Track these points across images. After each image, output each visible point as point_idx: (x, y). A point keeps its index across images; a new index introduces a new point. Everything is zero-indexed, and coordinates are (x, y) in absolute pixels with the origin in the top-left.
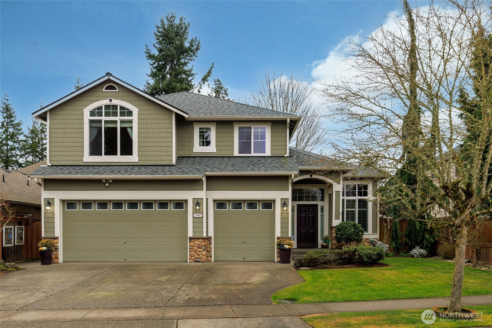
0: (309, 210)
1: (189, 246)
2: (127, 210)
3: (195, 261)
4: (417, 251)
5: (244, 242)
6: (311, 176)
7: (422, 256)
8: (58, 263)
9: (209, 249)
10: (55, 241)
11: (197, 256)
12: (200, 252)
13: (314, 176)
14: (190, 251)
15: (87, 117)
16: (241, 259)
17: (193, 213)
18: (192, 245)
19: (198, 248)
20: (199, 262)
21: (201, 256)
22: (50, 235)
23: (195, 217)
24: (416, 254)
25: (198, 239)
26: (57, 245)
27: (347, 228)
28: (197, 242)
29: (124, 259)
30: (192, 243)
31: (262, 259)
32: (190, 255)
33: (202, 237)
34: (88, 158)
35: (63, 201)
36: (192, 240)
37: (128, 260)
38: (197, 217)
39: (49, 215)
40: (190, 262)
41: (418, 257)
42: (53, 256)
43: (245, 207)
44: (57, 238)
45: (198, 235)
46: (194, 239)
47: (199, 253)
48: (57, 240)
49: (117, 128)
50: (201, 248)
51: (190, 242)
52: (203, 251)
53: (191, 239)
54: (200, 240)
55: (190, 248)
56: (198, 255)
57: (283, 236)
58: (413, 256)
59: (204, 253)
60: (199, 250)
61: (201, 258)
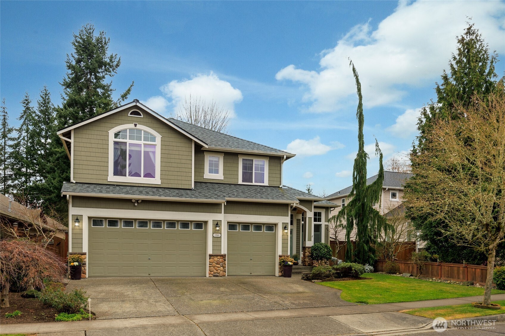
1: (209, 262)
2: (151, 228)
3: (214, 276)
5: (251, 259)
7: (371, 271)
8: (85, 278)
10: (83, 256)
11: (216, 271)
12: (218, 267)
14: (209, 267)
15: (112, 139)
16: (248, 274)
17: (213, 234)
18: (212, 262)
19: (217, 264)
20: (217, 276)
22: (77, 251)
24: (367, 270)
25: (217, 256)
26: (85, 260)
27: (322, 249)
28: (216, 259)
29: (148, 274)
30: (211, 259)
31: (266, 274)
32: (210, 270)
33: (221, 255)
34: (112, 178)
36: (212, 257)
37: (152, 275)
38: (216, 236)
39: (78, 231)
40: (209, 277)
43: (252, 229)
44: (85, 254)
45: (216, 253)
46: (214, 256)
47: (217, 269)
48: (85, 255)
49: (141, 151)
50: (219, 264)
51: (210, 259)
52: (221, 267)
53: (210, 256)
54: (219, 257)
55: (210, 264)
57: (284, 254)
60: (217, 265)
61: (219, 273)
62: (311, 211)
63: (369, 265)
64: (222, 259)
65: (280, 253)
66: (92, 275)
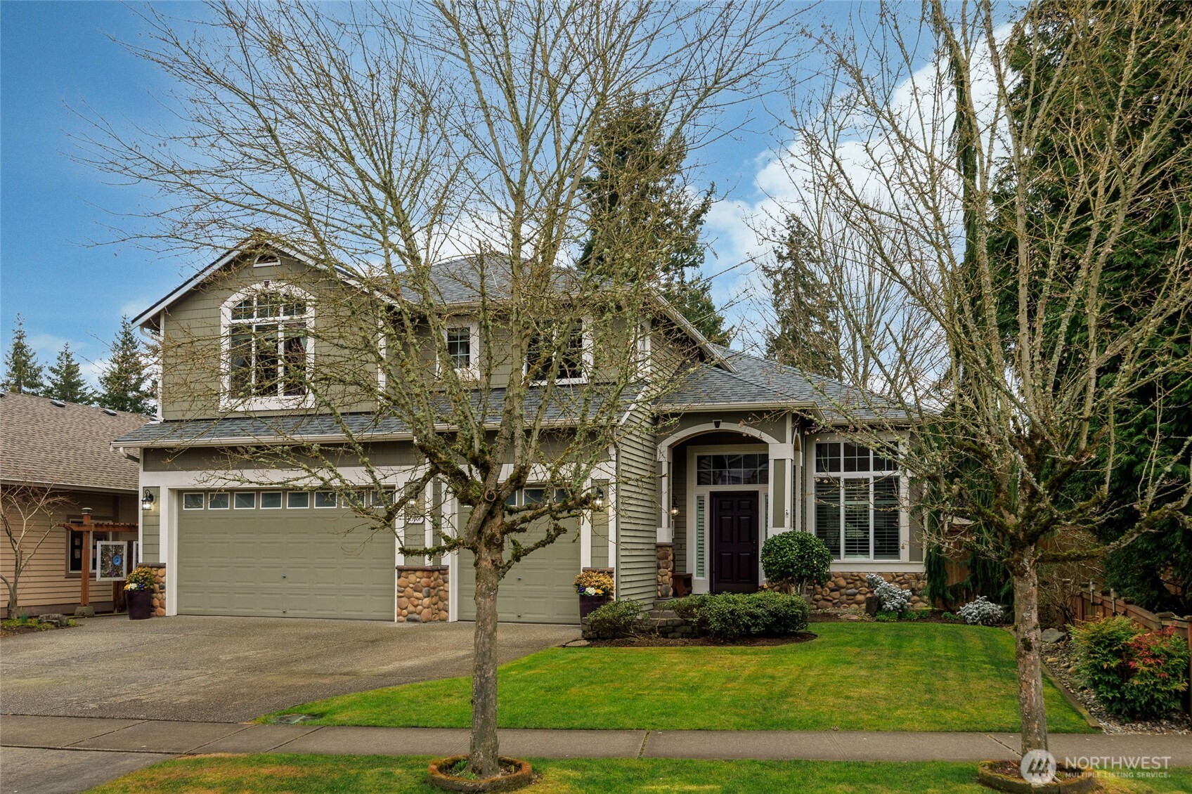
0: (739, 504)
1: (398, 585)
2: (287, 508)
3: (409, 620)
4: (977, 609)
5: (519, 579)
6: (717, 424)
8: (164, 616)
9: (442, 593)
10: (160, 572)
11: (411, 608)
12: (418, 599)
13: (725, 426)
14: (399, 597)
15: (226, 321)
16: (513, 617)
17: (406, 516)
18: (404, 584)
19: (416, 591)
20: (415, 620)
21: (420, 607)
22: (151, 561)
23: (409, 522)
25: (415, 570)
26: (163, 579)
28: (412, 577)
29: (282, 612)
30: (402, 579)
31: (556, 618)
32: (399, 606)
33: (422, 567)
34: (226, 405)
35: (179, 492)
36: (404, 574)
37: (290, 613)
38: (413, 522)
39: (151, 520)
40: (399, 621)
41: (976, 624)
42: (156, 602)
43: (521, 501)
44: (163, 566)
45: (414, 563)
46: (407, 570)
47: (416, 602)
48: (163, 569)
49: (279, 339)
50: (420, 592)
51: (399, 577)
52: (425, 597)
53: (401, 570)
54: (419, 574)
55: (399, 591)
56: (416, 606)
57: (596, 566)
58: (964, 621)
59: (427, 601)
60: (417, 594)
61: (420, 614)
62: (783, 441)
63: (987, 600)
64: (429, 578)
65: (586, 562)
66: (184, 610)
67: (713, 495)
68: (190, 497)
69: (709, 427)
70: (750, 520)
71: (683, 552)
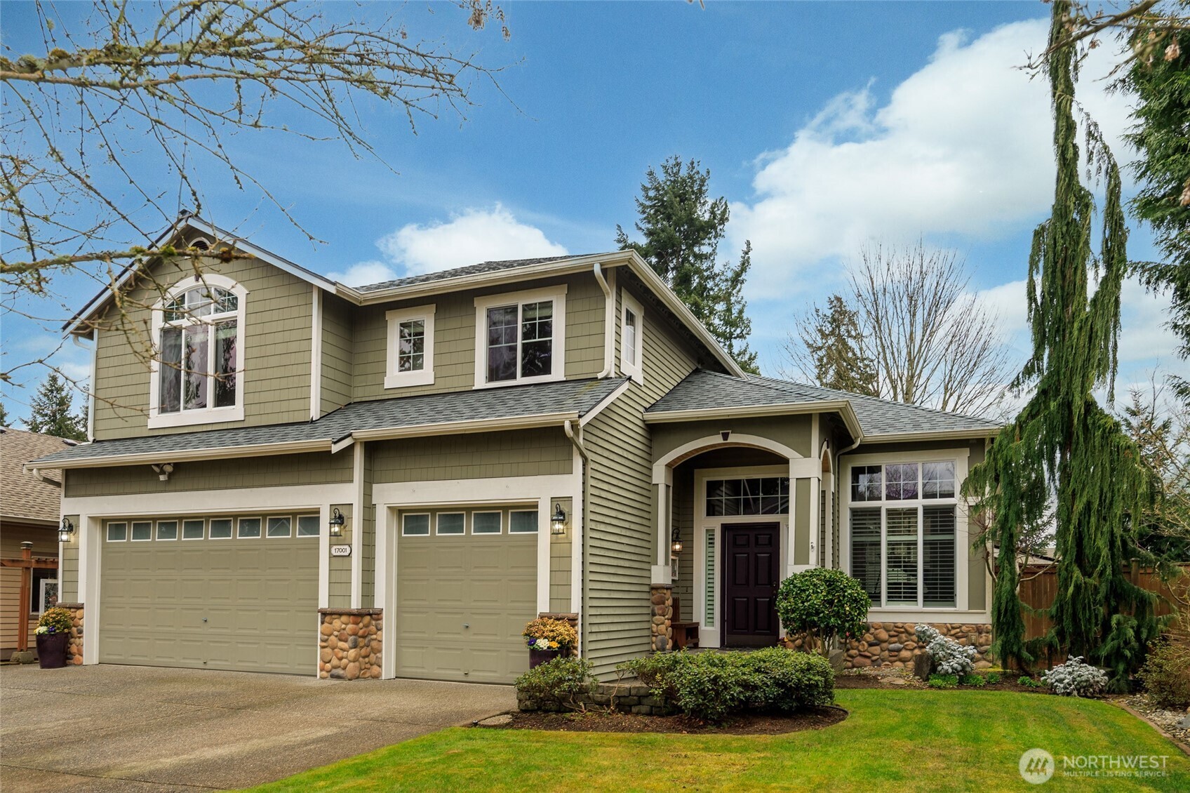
0: (757, 539)
1: (322, 633)
2: (209, 538)
3: (333, 676)
4: (1070, 673)
5: (467, 627)
6: (725, 436)
7: (1085, 690)
8: (81, 664)
9: (374, 644)
10: (78, 613)
11: (335, 662)
12: (343, 650)
13: (736, 439)
14: (323, 647)
15: (157, 324)
16: (459, 675)
17: (331, 546)
18: (327, 632)
19: (340, 640)
20: (338, 677)
21: (345, 661)
22: (70, 600)
23: (335, 554)
24: (1061, 681)
25: (341, 614)
26: (81, 622)
28: (337, 623)
29: (202, 662)
30: (326, 624)
32: (322, 659)
33: (349, 611)
34: (158, 420)
35: (104, 521)
36: (327, 619)
37: (211, 664)
38: (339, 554)
39: (72, 554)
40: (322, 678)
41: (1069, 694)
42: (74, 649)
43: (470, 527)
44: (80, 607)
45: (339, 606)
46: (331, 614)
47: (341, 654)
48: (81, 611)
49: (208, 341)
50: (346, 641)
51: (322, 623)
52: (351, 648)
53: (324, 614)
54: (344, 618)
55: (322, 641)
56: (341, 659)
57: (555, 612)
58: (1051, 690)
59: (352, 653)
60: (341, 644)
61: (344, 669)
62: (807, 454)
63: (1083, 661)
64: (357, 624)
65: (543, 606)
66: (106, 658)
67: (725, 527)
68: (114, 526)
69: (716, 440)
70: (770, 557)
71: (688, 597)
